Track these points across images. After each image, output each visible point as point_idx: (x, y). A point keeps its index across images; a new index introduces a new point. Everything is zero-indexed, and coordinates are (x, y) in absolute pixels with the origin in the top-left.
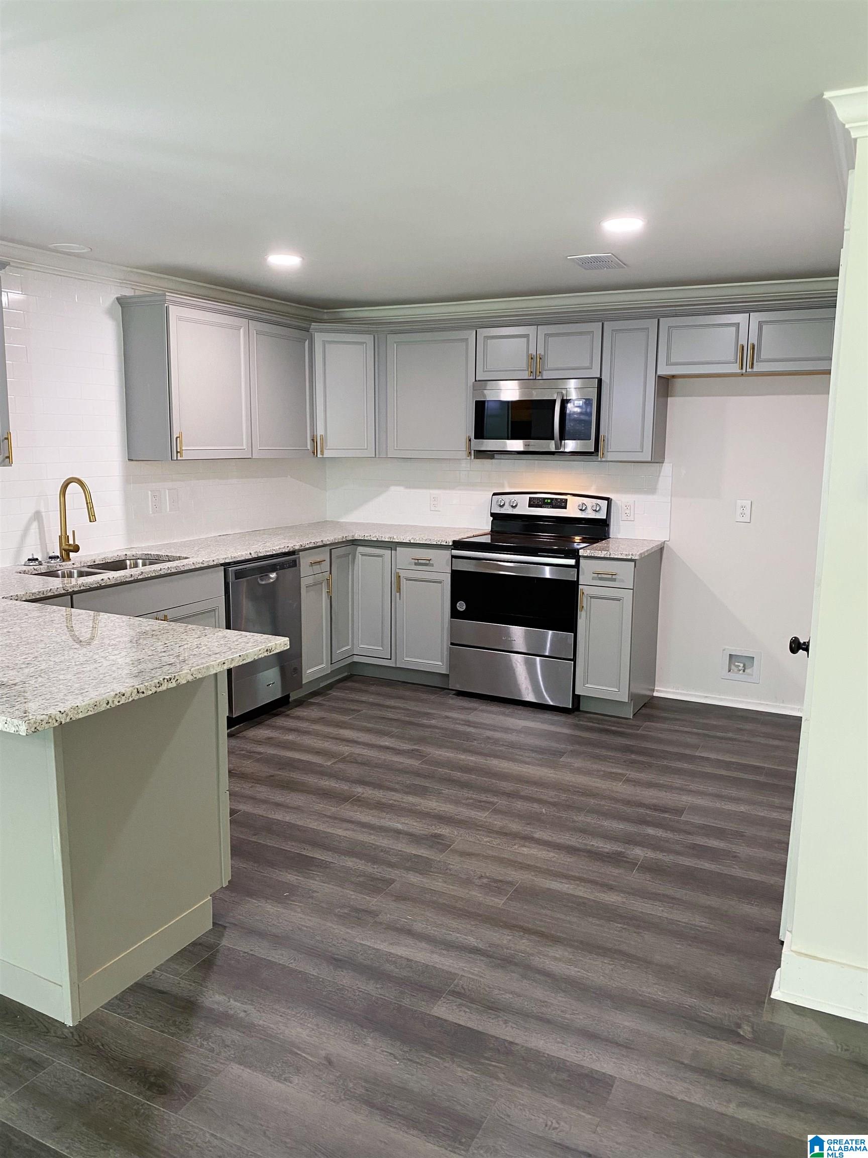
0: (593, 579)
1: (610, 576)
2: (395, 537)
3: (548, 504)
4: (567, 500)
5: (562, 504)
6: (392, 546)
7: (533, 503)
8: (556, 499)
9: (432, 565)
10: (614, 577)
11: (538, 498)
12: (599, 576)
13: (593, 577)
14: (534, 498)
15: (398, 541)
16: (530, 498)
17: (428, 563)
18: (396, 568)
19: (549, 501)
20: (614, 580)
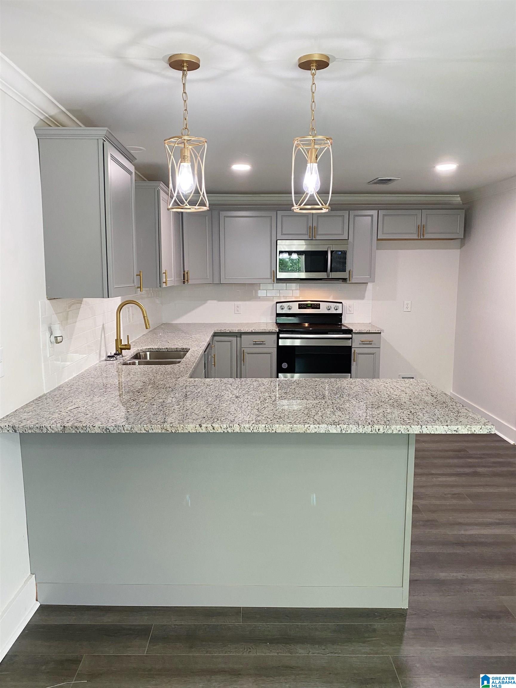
0: (360, 344)
1: (368, 342)
2: (242, 329)
3: (309, 307)
4: (320, 304)
5: (317, 307)
6: (239, 334)
7: (301, 306)
8: (314, 304)
9: (265, 344)
10: (371, 342)
11: (304, 304)
12: (363, 343)
13: (360, 343)
14: (301, 304)
15: (244, 331)
16: (299, 304)
17: (262, 343)
18: (241, 348)
19: (310, 305)
20: (371, 344)
